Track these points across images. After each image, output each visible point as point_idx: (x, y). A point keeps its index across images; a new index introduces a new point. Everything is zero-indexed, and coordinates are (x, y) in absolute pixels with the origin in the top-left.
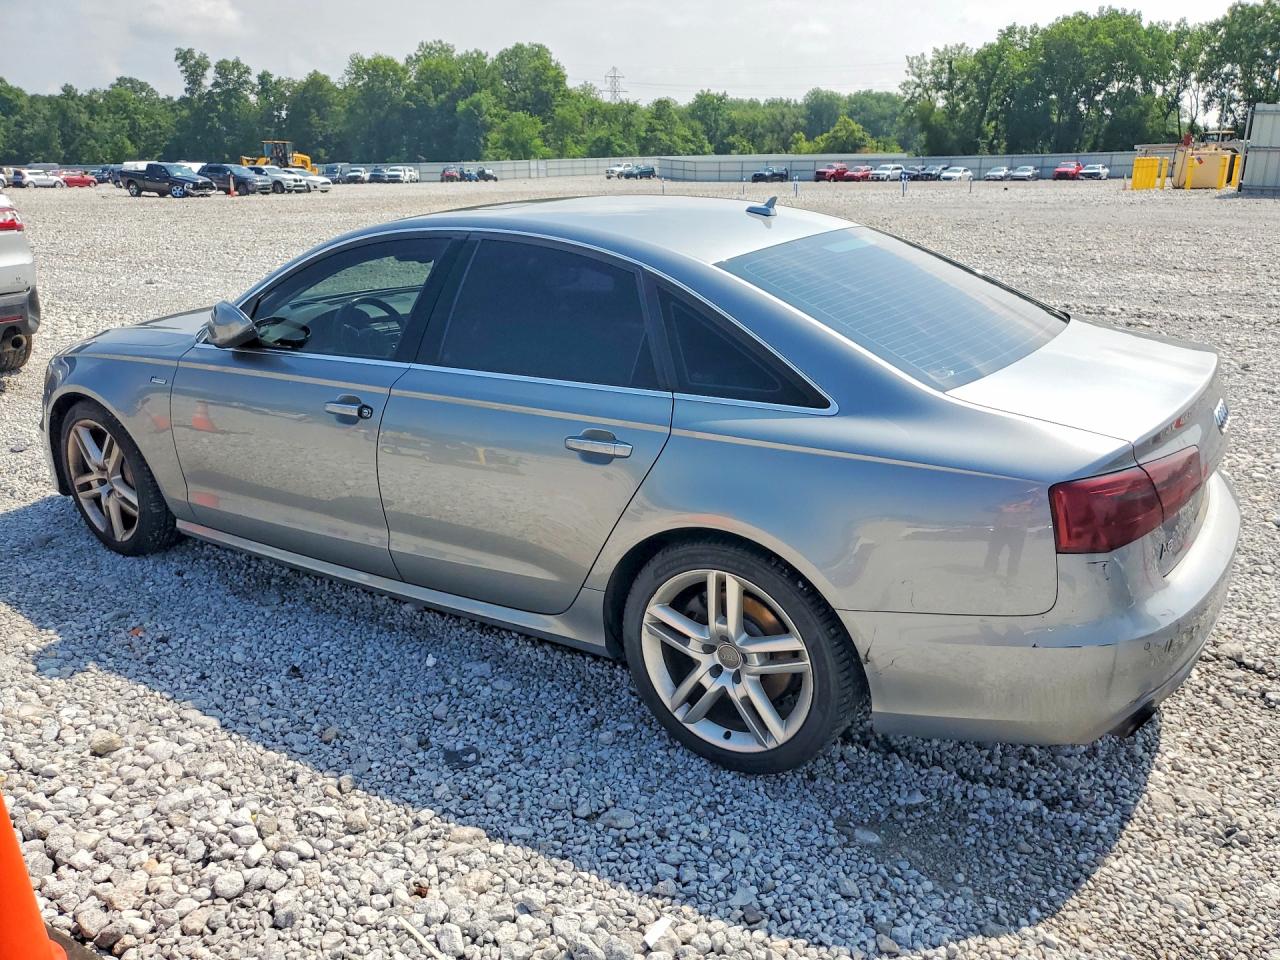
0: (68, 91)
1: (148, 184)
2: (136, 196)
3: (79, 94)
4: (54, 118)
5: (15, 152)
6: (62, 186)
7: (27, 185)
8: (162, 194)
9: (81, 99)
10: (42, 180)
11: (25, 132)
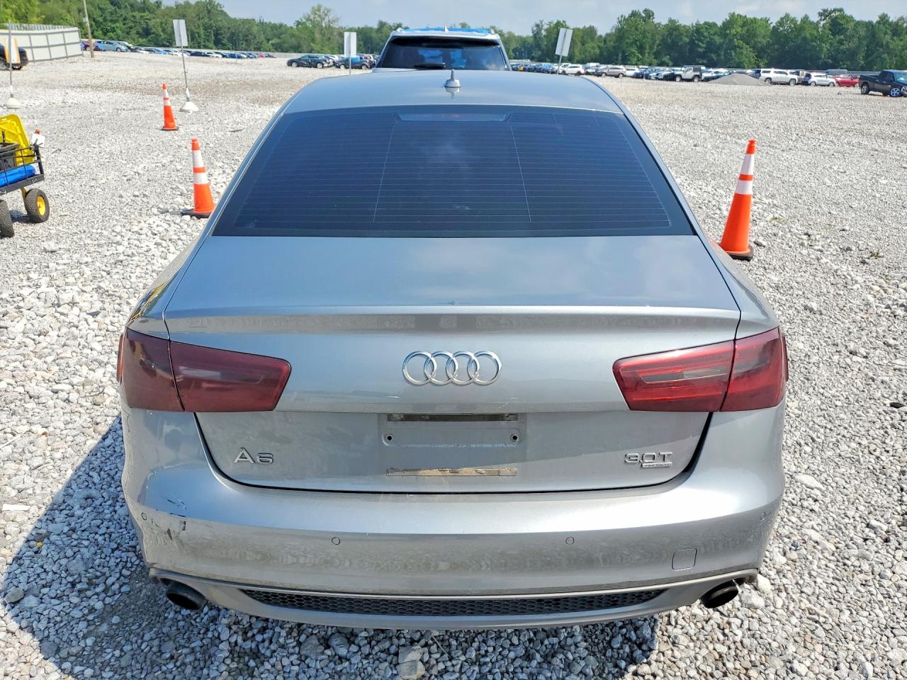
0: (884, 19)
1: (877, 86)
2: (864, 94)
3: (891, 20)
4: (865, 38)
5: (830, 61)
6: (834, 86)
7: (810, 84)
8: (886, 94)
9: (890, 24)
10: (822, 81)
11: (842, 47)
